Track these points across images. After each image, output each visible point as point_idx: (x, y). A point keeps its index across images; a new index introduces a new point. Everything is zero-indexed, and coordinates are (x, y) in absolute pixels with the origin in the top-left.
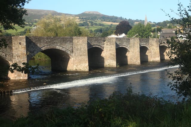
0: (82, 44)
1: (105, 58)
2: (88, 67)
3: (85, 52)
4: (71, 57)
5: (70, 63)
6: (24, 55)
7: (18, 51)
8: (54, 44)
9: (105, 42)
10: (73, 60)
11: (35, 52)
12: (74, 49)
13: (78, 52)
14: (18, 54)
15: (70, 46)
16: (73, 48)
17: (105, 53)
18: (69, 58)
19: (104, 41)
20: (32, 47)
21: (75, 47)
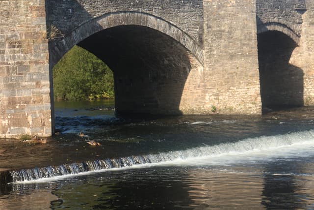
0: (234, 15)
1: (305, 70)
2: (259, 98)
3: (248, 45)
4: (194, 61)
5: (192, 87)
6: (39, 40)
7: (13, 23)
8: (141, 10)
9: (304, 16)
10: (204, 74)
11: (73, 33)
12: (206, 31)
13: (223, 42)
14: (15, 36)
15: (193, 20)
16: (202, 28)
17: (306, 54)
18: (185, 68)
19: (302, 11)
20: (65, 12)
21: (209, 27)
